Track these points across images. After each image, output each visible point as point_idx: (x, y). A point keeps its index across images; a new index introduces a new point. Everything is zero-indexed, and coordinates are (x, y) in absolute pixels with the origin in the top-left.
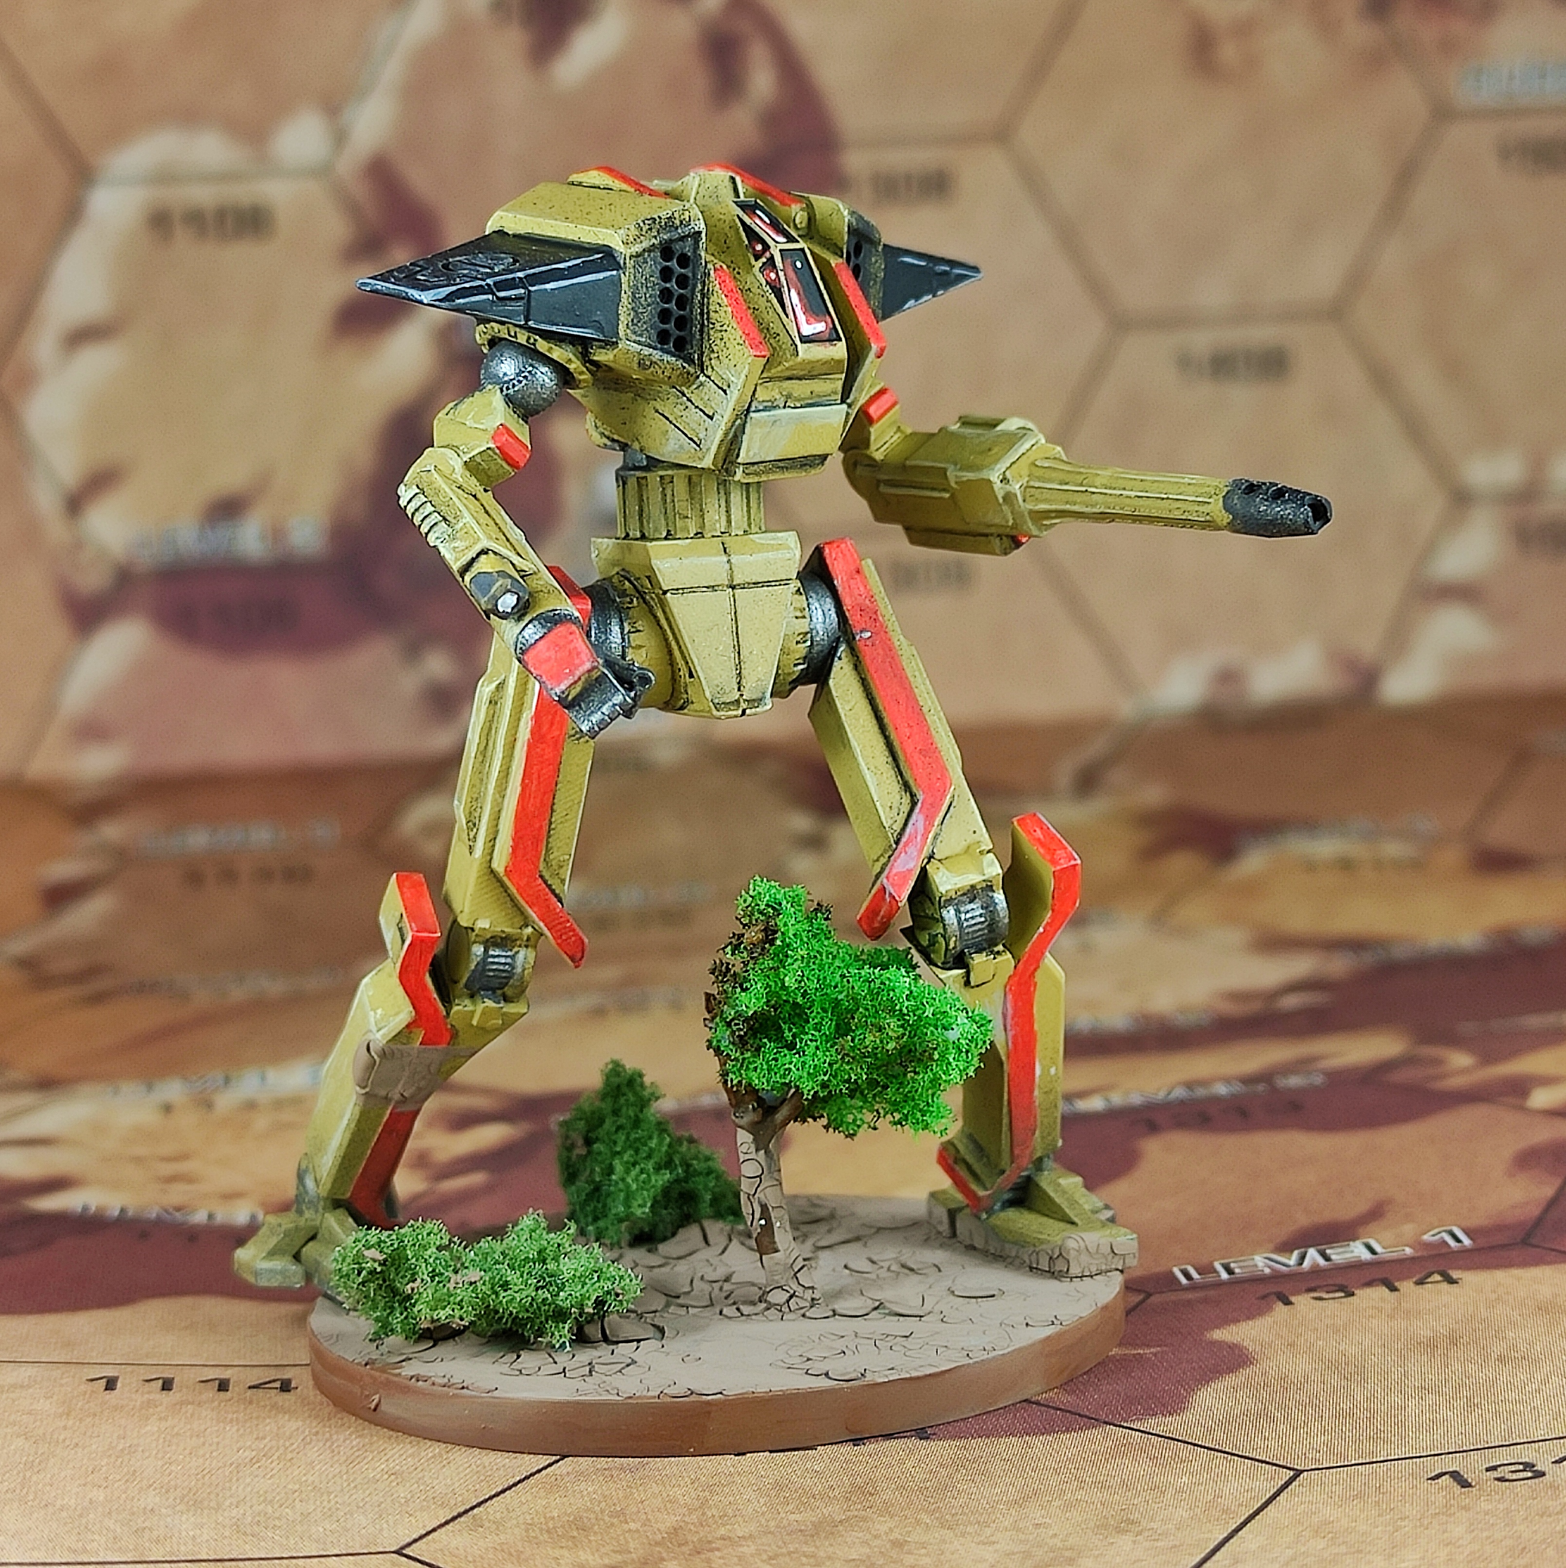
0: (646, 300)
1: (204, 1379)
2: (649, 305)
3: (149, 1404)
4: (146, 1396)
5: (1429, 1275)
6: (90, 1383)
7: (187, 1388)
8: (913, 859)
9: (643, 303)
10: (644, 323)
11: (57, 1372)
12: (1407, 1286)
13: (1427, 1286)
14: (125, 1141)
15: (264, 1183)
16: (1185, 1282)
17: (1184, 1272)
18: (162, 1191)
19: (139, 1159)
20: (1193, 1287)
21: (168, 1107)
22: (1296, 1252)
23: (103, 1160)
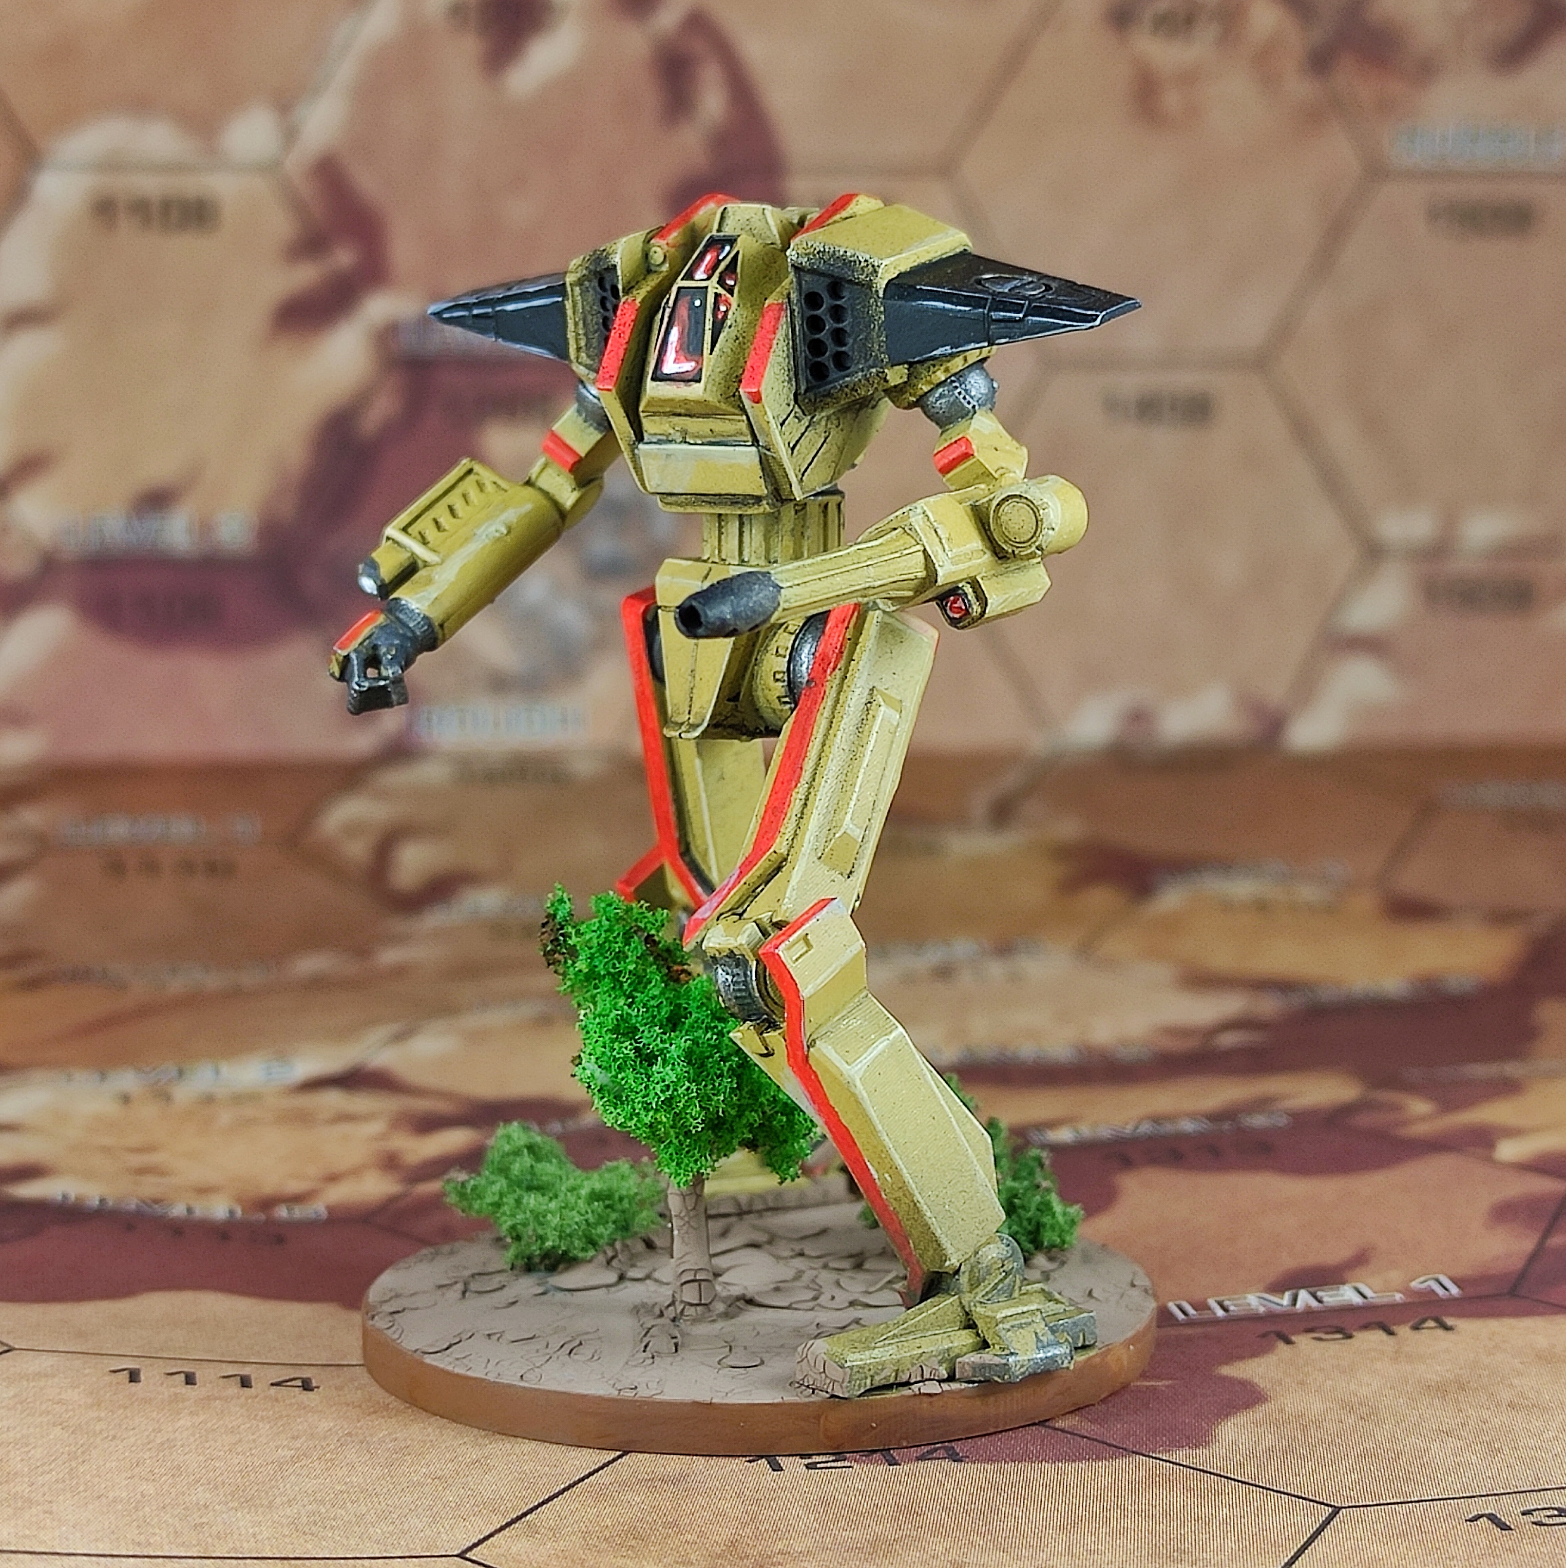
1: (226, 1374)
3: (176, 1398)
4: (172, 1390)
5: (1424, 1321)
6: (113, 1374)
7: (211, 1382)
8: (710, 909)
11: (78, 1362)
12: (1404, 1331)
13: (1423, 1331)
14: (89, 1130)
15: (237, 1179)
16: (1182, 1317)
17: (1180, 1307)
18: (137, 1183)
19: (107, 1149)
20: (1191, 1323)
21: (126, 1098)
22: (1288, 1293)
23: (71, 1149)
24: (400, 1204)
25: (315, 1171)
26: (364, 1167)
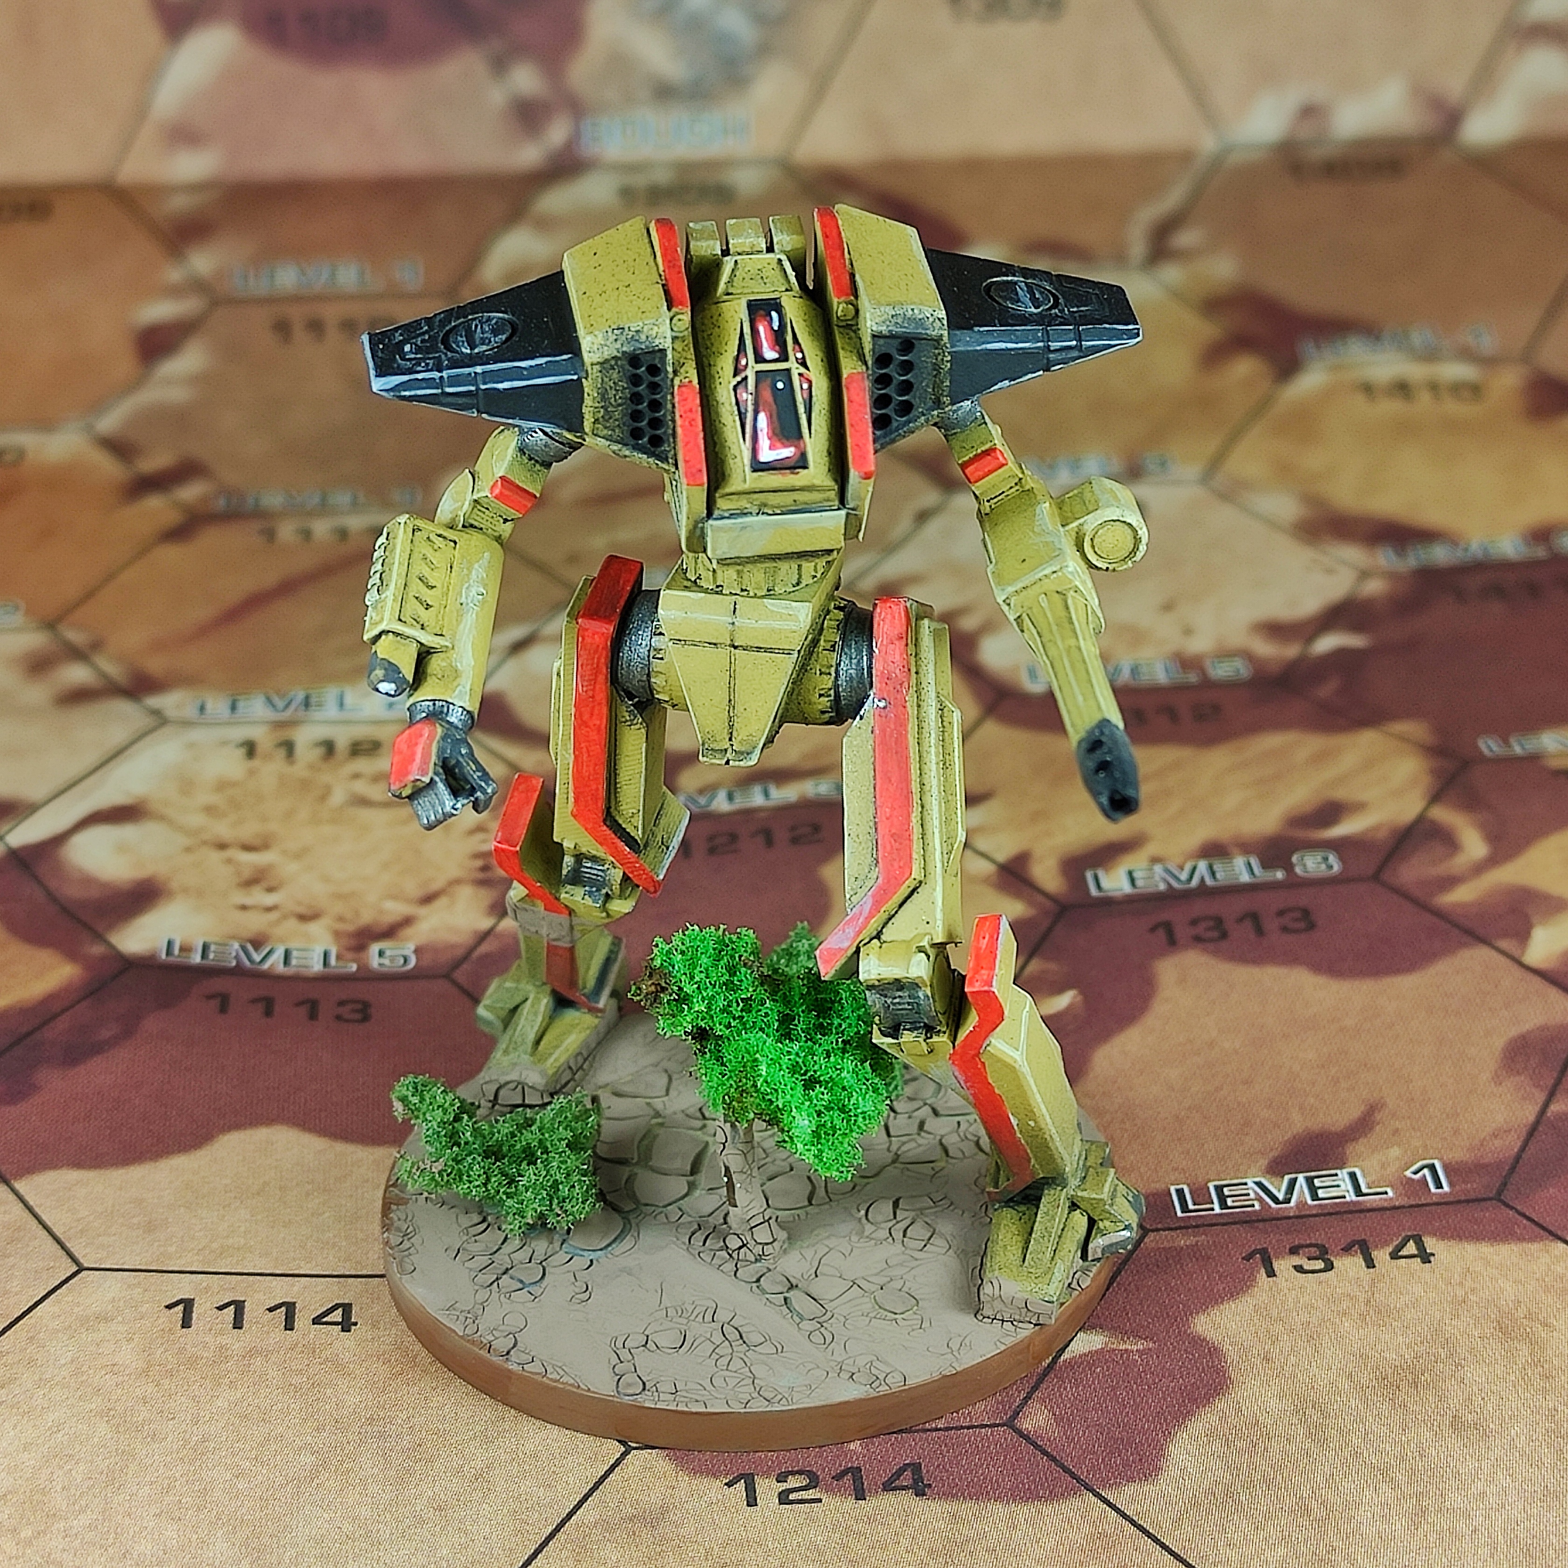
0: (615, 400)
1: (273, 1304)
2: (619, 405)
3: (221, 1354)
4: (219, 1338)
5: (1405, 1243)
6: (168, 1312)
7: (256, 1322)
8: (847, 939)
9: (614, 403)
10: (616, 420)
11: (138, 1291)
13: (1401, 1262)
14: (210, 810)
15: (339, 896)
16: (1179, 1214)
17: (1180, 1192)
18: (244, 908)
19: (222, 846)
20: (1185, 1226)
21: (250, 749)
22: (1287, 1178)
23: (188, 850)
24: (484, 948)
25: (413, 888)
26: (457, 882)
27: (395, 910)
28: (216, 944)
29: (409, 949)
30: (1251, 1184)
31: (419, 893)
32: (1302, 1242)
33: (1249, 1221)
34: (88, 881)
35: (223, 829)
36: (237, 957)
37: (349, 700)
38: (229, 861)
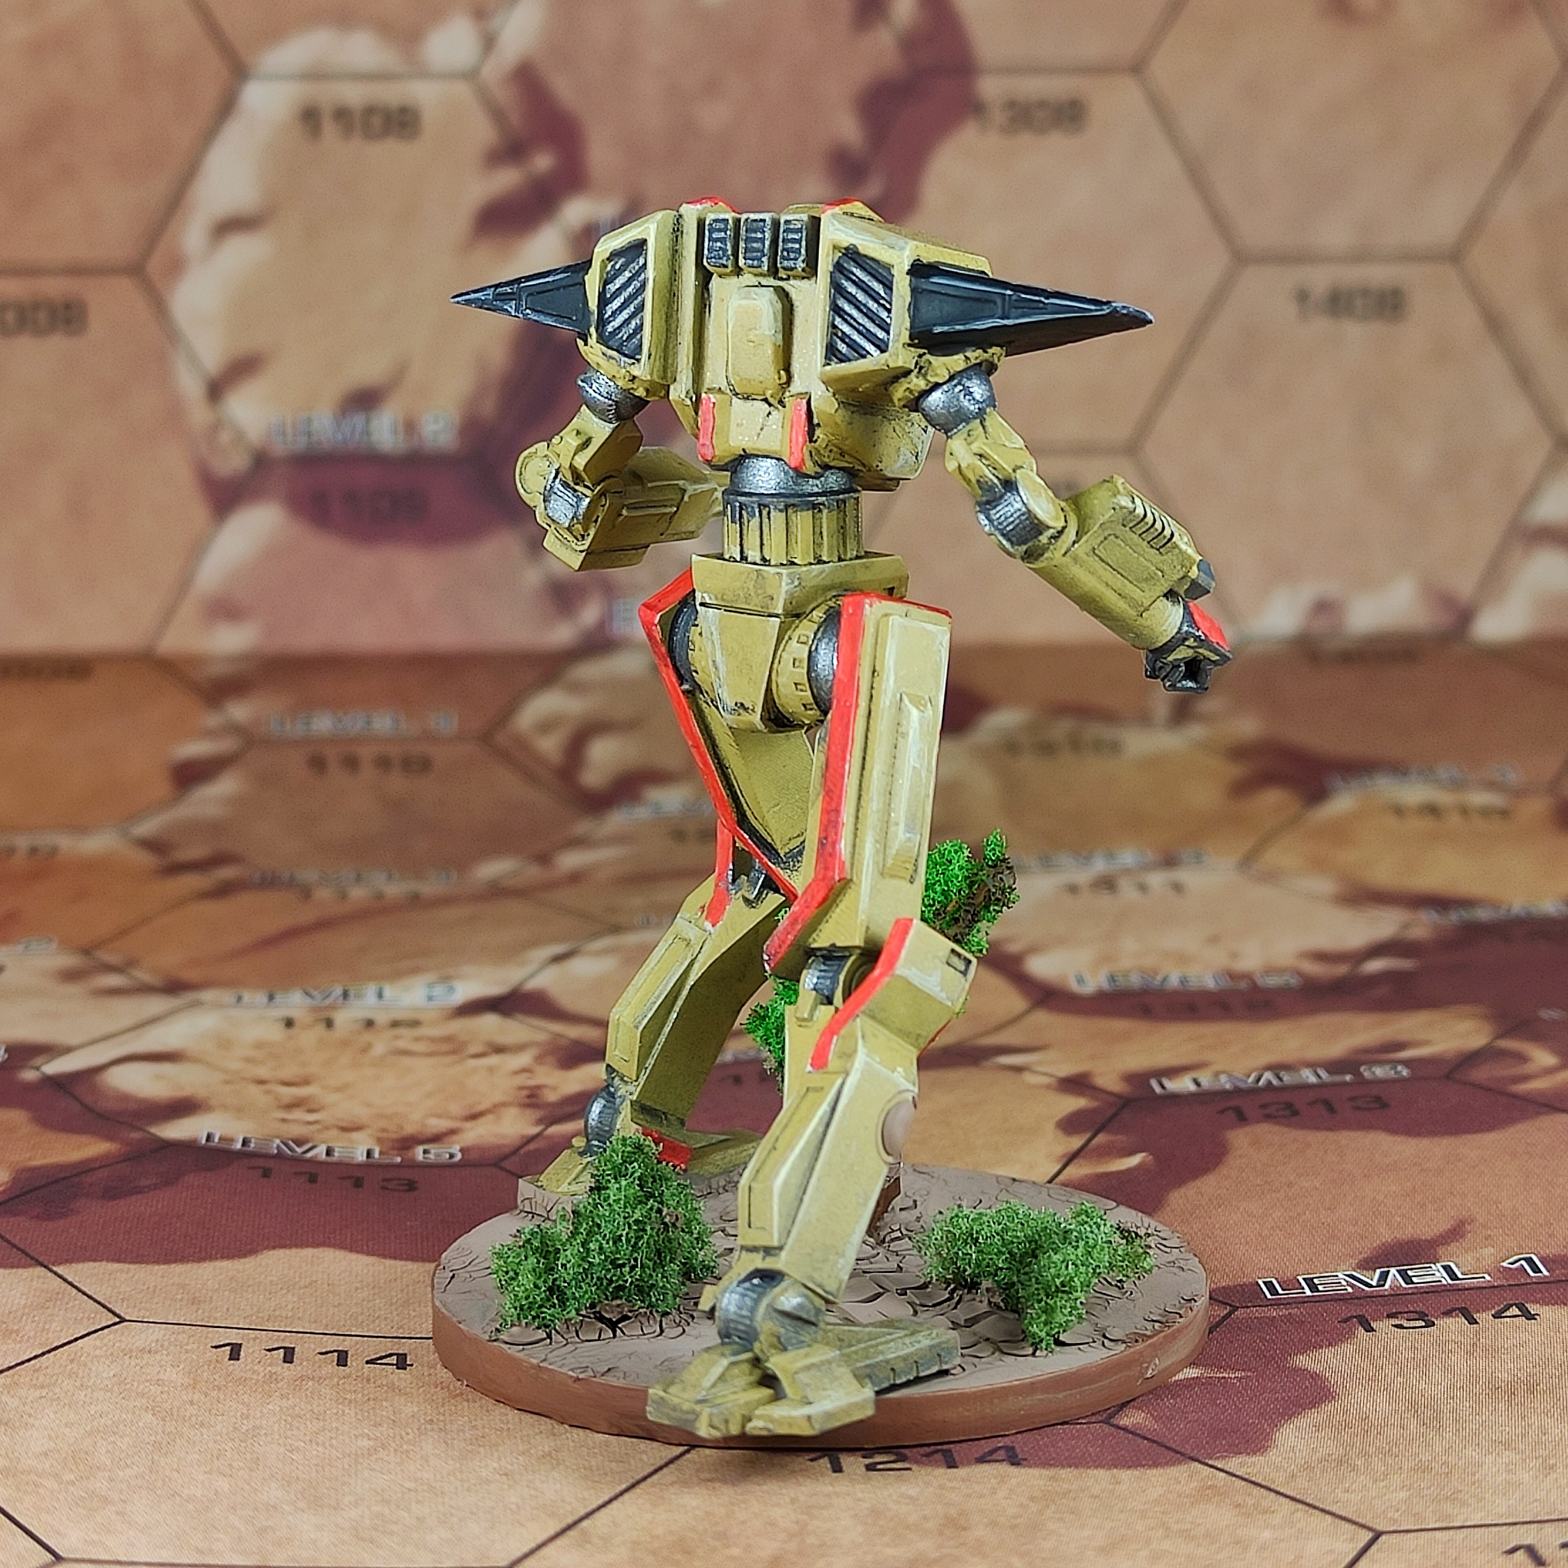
1: (324, 1351)
3: (272, 1377)
4: (270, 1368)
5: (1507, 1308)
6: (215, 1351)
7: (307, 1360)
11: (183, 1336)
12: (1484, 1318)
13: (1504, 1319)
14: (248, 1060)
15: (381, 1116)
16: (1269, 1296)
17: (1269, 1285)
18: (284, 1120)
19: (261, 1082)
20: (1277, 1304)
21: (289, 1023)
22: (1378, 1271)
23: (227, 1082)
24: (532, 1146)
25: (456, 1108)
26: (504, 1105)
27: (437, 1125)
28: (256, 1138)
29: (456, 1149)
30: (1340, 1275)
31: (465, 1112)
32: (1400, 1310)
33: (1342, 1299)
34: (125, 1098)
35: (262, 1072)
36: (278, 1147)
37: (388, 992)
38: (269, 1092)
